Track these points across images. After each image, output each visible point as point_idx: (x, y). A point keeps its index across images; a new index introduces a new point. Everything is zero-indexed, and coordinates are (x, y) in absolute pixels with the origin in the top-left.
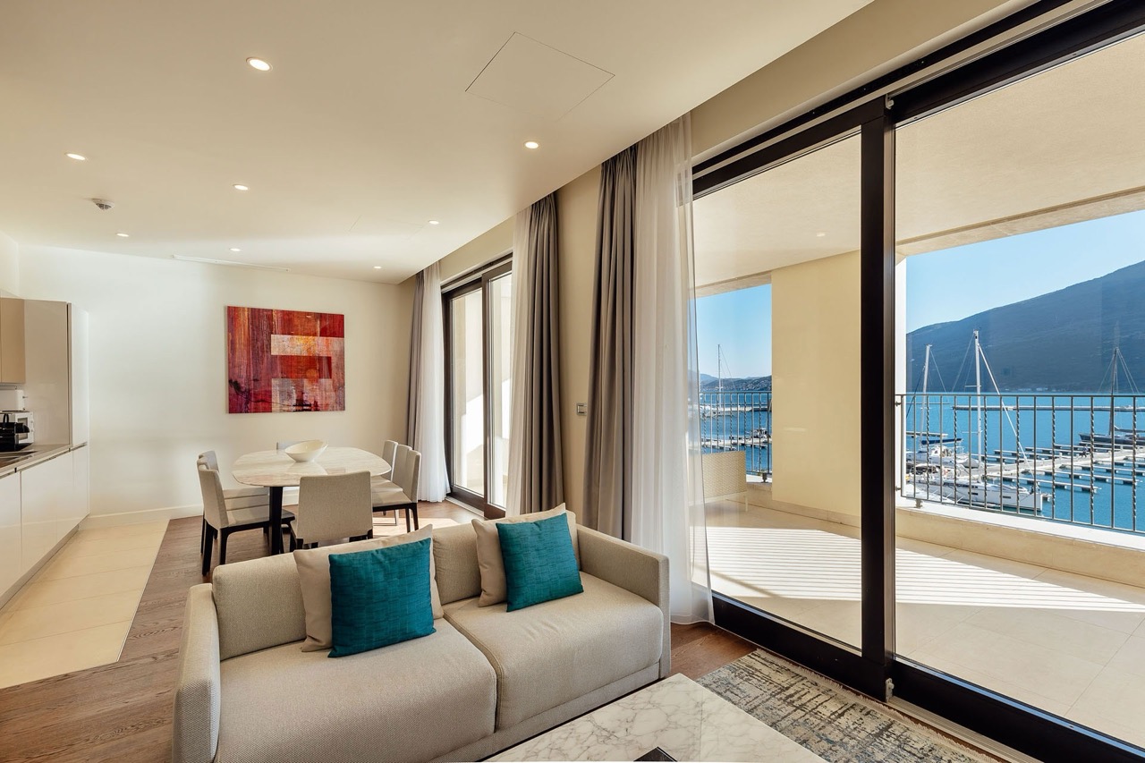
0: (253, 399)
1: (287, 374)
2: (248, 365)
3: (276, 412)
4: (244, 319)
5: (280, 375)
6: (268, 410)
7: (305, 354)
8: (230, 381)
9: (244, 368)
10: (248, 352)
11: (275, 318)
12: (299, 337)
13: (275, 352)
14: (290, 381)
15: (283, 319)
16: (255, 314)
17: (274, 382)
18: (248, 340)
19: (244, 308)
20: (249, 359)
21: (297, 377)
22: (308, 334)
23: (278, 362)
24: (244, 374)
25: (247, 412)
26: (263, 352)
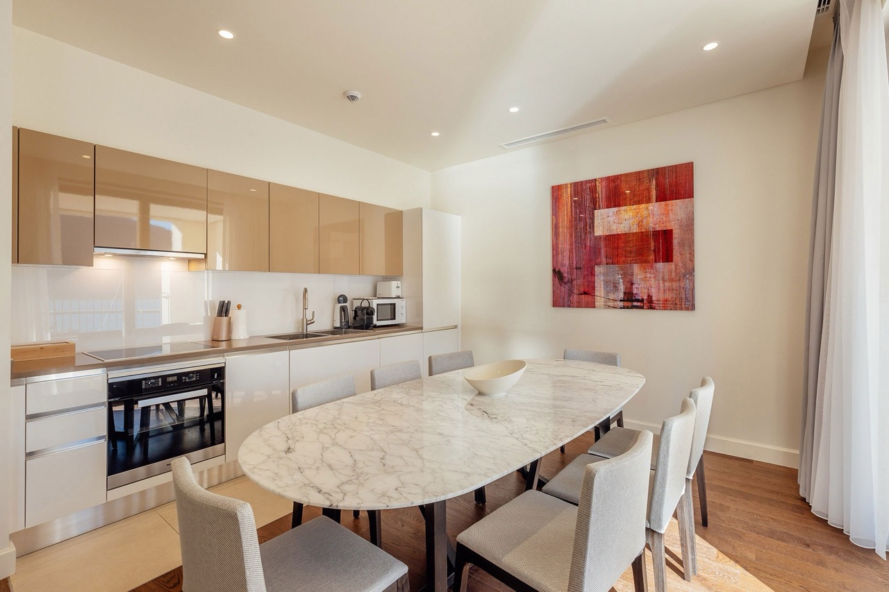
0: (575, 291)
1: (613, 259)
2: (571, 251)
3: (599, 308)
4: (567, 195)
5: (604, 260)
6: (592, 305)
7: (635, 229)
8: (554, 270)
9: (567, 254)
10: (571, 236)
11: (599, 189)
12: (628, 208)
13: (599, 231)
14: (616, 267)
15: (608, 187)
16: (578, 187)
17: (597, 269)
18: (571, 222)
19: (566, 185)
20: (571, 244)
21: (625, 263)
22: (639, 202)
23: (602, 244)
24: (567, 262)
25: (569, 306)
26: (586, 234)
